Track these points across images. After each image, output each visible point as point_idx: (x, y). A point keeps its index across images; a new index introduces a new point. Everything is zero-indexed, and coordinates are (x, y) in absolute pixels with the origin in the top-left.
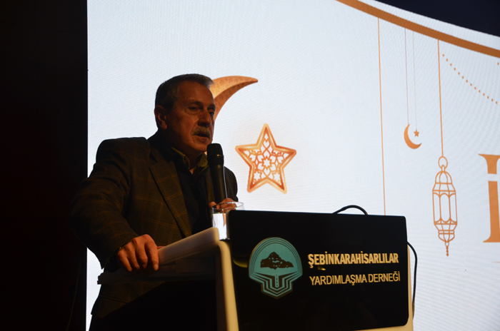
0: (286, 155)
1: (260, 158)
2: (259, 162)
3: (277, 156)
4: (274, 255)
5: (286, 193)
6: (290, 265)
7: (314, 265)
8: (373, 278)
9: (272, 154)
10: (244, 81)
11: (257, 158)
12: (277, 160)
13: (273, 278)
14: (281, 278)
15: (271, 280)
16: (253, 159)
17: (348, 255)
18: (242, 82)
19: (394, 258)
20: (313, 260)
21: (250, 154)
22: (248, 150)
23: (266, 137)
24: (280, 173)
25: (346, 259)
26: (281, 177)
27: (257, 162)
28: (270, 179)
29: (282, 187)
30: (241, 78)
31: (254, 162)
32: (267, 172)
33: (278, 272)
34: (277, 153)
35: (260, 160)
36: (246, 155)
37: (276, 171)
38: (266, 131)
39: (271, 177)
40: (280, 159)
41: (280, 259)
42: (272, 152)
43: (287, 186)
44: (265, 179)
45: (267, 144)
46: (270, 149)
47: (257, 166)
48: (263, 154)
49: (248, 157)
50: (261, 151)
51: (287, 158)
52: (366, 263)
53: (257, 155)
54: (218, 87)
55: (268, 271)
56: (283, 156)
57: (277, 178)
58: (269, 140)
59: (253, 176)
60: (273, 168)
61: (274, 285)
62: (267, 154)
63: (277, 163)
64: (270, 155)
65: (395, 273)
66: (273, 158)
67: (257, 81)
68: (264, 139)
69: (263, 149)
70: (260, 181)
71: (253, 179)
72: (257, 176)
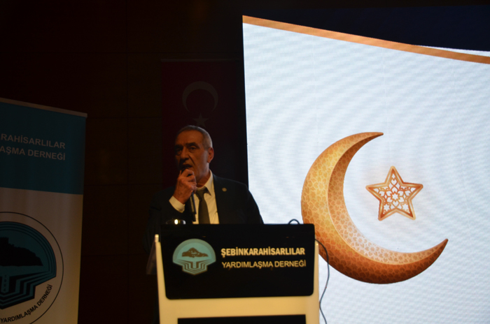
0: (413, 189)
1: (389, 193)
2: (388, 197)
3: (404, 191)
4: (193, 250)
5: (415, 219)
6: (206, 255)
7: (226, 256)
8: (280, 264)
9: (400, 189)
10: (370, 136)
11: (385, 194)
12: (404, 193)
13: (192, 263)
14: (197, 263)
15: (190, 264)
16: (383, 195)
17: (257, 249)
18: (369, 136)
19: (301, 251)
20: (225, 252)
21: (379, 191)
22: (378, 188)
23: (394, 176)
24: (408, 204)
25: (254, 252)
26: (409, 207)
27: (386, 197)
28: (399, 209)
29: (411, 215)
30: (368, 134)
31: (384, 197)
32: (396, 204)
33: (195, 260)
34: (404, 188)
35: (389, 195)
36: (376, 192)
37: (404, 203)
38: (393, 171)
39: (400, 207)
40: (408, 193)
41: (197, 252)
42: (400, 188)
43: (416, 214)
44: (394, 209)
45: (394, 182)
46: (398, 186)
47: (386, 200)
48: (391, 190)
49: (378, 193)
50: (389, 188)
51: (414, 191)
52: (273, 254)
53: (385, 191)
54: (349, 143)
55: (188, 259)
56: (410, 190)
57: (406, 207)
58: (396, 178)
59: (383, 208)
60: (402, 200)
61: (192, 267)
62: (394, 190)
63: (405, 196)
64: (398, 190)
65: (301, 261)
66: (401, 193)
67: (382, 134)
68: (391, 178)
69: (391, 186)
70: (389, 211)
71: (383, 210)
72: (386, 208)
